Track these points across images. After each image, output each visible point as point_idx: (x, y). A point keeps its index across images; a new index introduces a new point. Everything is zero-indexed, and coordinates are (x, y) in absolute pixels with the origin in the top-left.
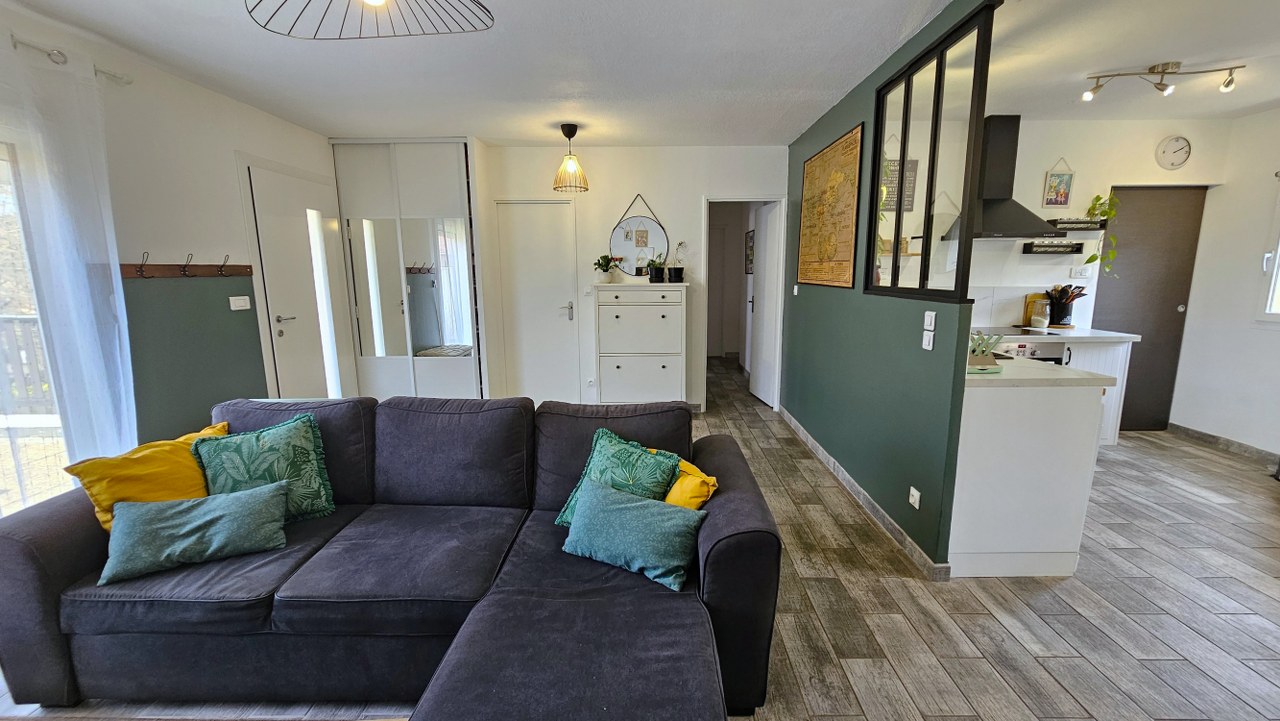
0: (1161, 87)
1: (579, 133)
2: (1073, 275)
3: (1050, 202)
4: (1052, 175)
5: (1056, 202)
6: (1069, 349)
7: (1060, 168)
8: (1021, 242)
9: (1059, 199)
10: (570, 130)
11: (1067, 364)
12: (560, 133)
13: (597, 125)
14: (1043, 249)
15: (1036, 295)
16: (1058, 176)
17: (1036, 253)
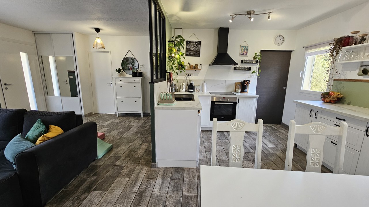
0: (250, 18)
1: (101, 31)
2: (250, 77)
3: (242, 55)
4: (242, 46)
5: (244, 55)
6: (238, 99)
7: (245, 44)
8: (233, 66)
9: (245, 54)
10: (98, 30)
11: (238, 104)
12: (94, 31)
13: (106, 29)
14: (239, 69)
15: (238, 83)
16: (244, 46)
17: (237, 70)
